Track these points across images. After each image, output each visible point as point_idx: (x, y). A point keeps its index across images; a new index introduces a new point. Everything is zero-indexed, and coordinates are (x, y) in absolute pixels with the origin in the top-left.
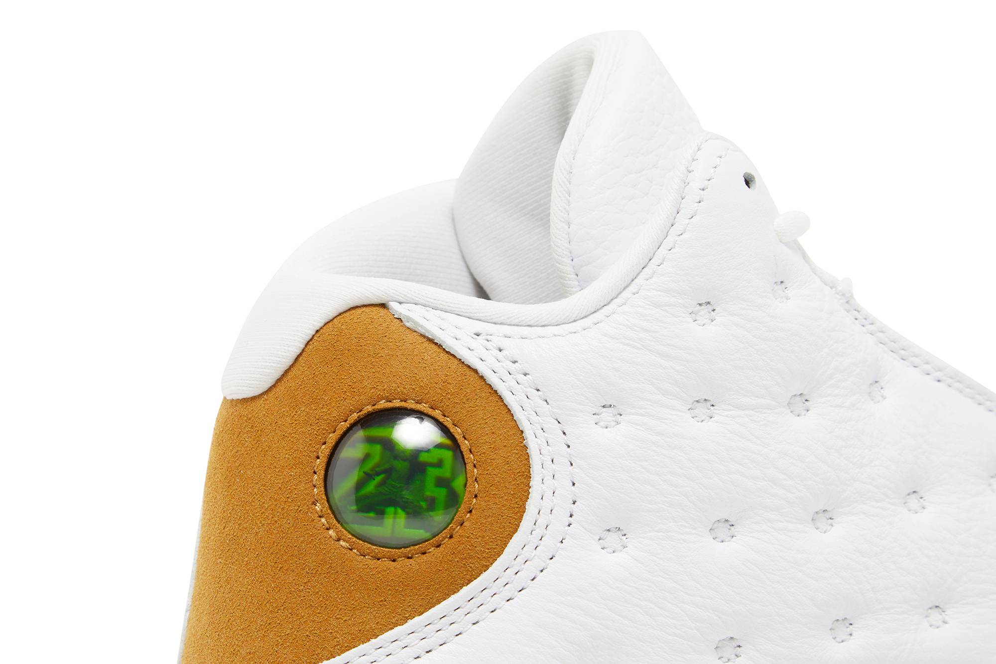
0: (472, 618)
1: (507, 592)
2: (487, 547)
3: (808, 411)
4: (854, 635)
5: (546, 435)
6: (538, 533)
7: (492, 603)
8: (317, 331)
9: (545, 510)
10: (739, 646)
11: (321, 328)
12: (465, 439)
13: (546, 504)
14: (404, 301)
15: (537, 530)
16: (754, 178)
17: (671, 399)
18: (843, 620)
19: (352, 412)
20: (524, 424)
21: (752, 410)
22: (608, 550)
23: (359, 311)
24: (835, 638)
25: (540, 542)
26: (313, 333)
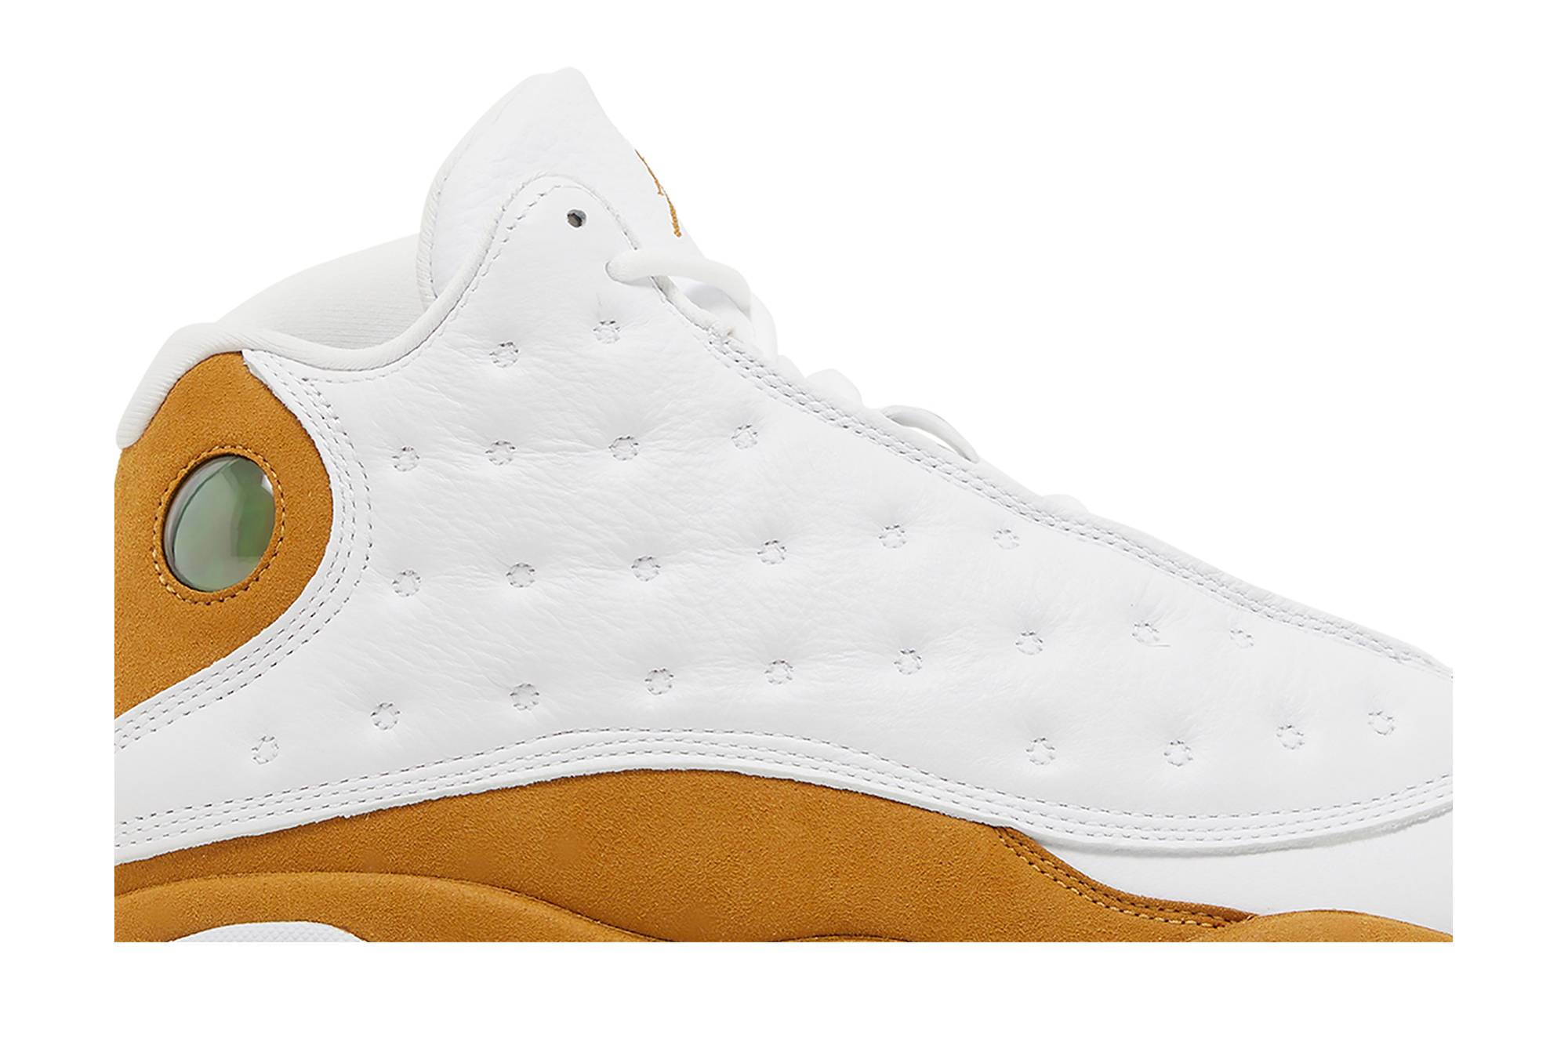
0: (271, 659)
1: (301, 635)
2: (287, 589)
3: (636, 454)
4: (673, 687)
5: (350, 479)
6: (334, 576)
7: (289, 645)
8: (179, 380)
9: (343, 553)
10: (537, 694)
11: (183, 376)
12: (279, 483)
13: (345, 547)
14: (257, 348)
15: (333, 573)
16: (584, 215)
17: (465, 441)
18: (661, 671)
19: (190, 460)
20: (331, 469)
21: (555, 452)
22: (403, 594)
23: (216, 358)
24: (653, 689)
25: (337, 584)
26: (175, 381)
